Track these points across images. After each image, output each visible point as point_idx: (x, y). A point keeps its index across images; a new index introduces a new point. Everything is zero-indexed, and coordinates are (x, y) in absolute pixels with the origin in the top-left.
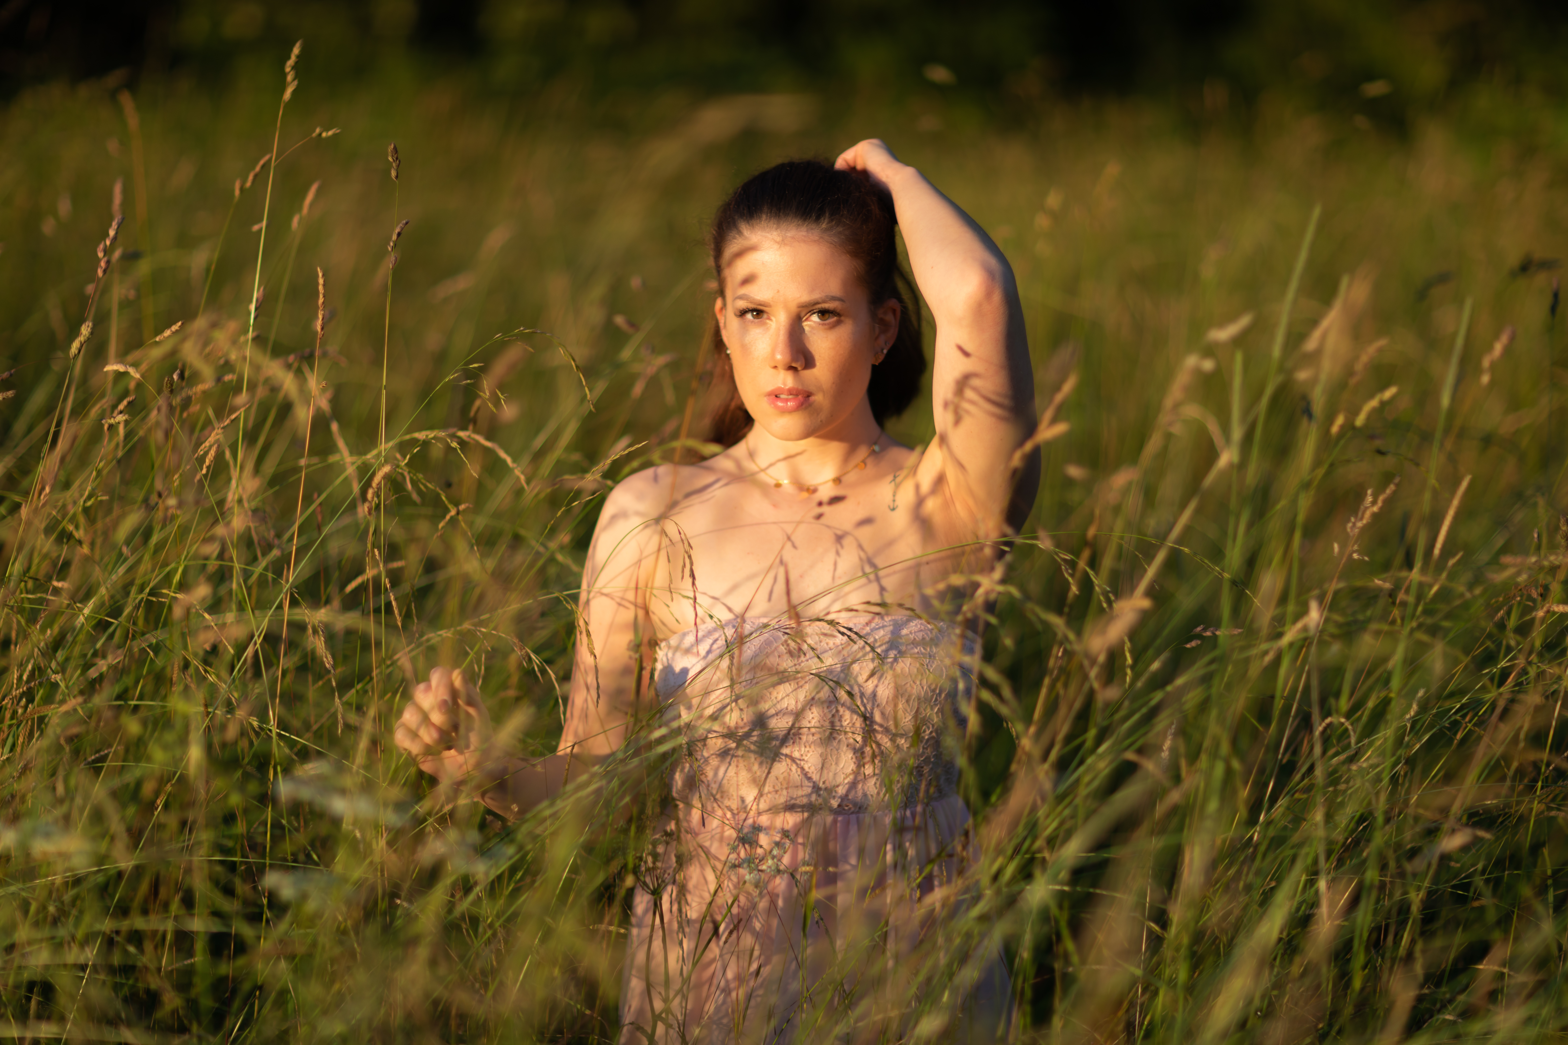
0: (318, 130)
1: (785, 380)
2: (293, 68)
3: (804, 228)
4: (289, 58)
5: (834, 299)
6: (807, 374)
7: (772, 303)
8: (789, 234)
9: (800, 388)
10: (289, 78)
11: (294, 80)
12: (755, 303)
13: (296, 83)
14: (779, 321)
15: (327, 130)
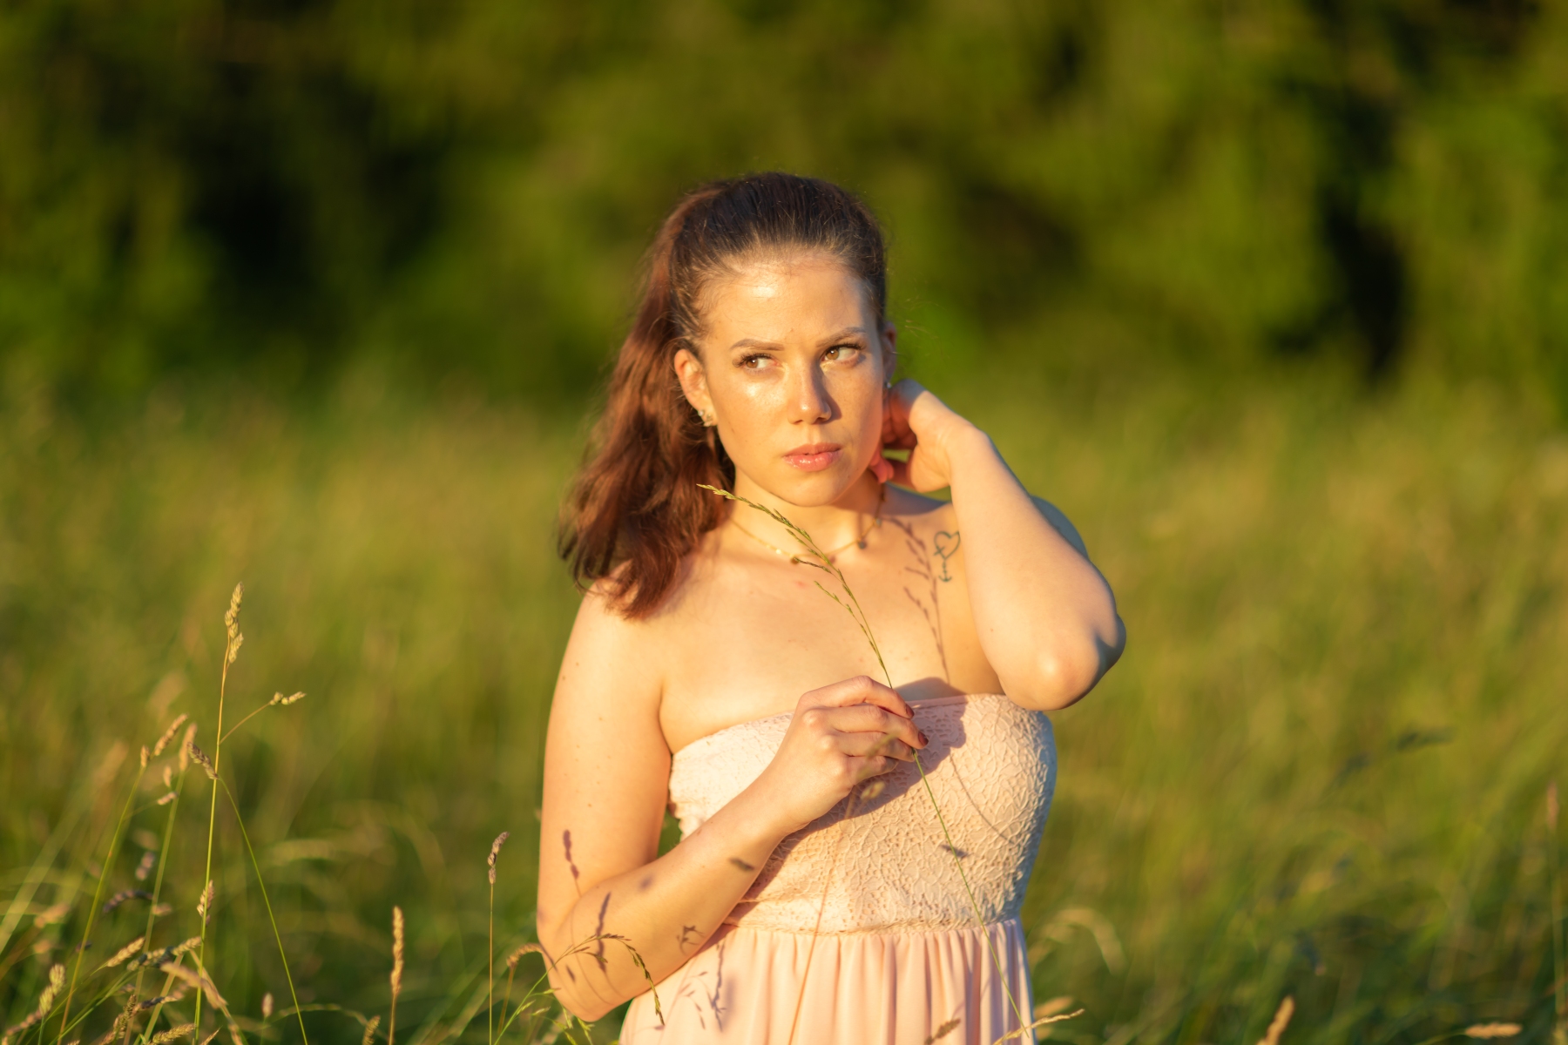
0: (277, 697)
1: (809, 436)
2: (236, 620)
3: (810, 253)
4: (229, 607)
5: (855, 330)
6: (835, 424)
7: (785, 345)
8: (796, 262)
9: (829, 442)
10: (231, 633)
11: (237, 635)
12: (763, 348)
13: (241, 638)
14: (796, 368)
15: (287, 695)
